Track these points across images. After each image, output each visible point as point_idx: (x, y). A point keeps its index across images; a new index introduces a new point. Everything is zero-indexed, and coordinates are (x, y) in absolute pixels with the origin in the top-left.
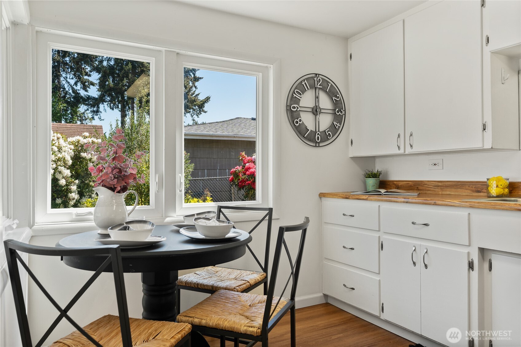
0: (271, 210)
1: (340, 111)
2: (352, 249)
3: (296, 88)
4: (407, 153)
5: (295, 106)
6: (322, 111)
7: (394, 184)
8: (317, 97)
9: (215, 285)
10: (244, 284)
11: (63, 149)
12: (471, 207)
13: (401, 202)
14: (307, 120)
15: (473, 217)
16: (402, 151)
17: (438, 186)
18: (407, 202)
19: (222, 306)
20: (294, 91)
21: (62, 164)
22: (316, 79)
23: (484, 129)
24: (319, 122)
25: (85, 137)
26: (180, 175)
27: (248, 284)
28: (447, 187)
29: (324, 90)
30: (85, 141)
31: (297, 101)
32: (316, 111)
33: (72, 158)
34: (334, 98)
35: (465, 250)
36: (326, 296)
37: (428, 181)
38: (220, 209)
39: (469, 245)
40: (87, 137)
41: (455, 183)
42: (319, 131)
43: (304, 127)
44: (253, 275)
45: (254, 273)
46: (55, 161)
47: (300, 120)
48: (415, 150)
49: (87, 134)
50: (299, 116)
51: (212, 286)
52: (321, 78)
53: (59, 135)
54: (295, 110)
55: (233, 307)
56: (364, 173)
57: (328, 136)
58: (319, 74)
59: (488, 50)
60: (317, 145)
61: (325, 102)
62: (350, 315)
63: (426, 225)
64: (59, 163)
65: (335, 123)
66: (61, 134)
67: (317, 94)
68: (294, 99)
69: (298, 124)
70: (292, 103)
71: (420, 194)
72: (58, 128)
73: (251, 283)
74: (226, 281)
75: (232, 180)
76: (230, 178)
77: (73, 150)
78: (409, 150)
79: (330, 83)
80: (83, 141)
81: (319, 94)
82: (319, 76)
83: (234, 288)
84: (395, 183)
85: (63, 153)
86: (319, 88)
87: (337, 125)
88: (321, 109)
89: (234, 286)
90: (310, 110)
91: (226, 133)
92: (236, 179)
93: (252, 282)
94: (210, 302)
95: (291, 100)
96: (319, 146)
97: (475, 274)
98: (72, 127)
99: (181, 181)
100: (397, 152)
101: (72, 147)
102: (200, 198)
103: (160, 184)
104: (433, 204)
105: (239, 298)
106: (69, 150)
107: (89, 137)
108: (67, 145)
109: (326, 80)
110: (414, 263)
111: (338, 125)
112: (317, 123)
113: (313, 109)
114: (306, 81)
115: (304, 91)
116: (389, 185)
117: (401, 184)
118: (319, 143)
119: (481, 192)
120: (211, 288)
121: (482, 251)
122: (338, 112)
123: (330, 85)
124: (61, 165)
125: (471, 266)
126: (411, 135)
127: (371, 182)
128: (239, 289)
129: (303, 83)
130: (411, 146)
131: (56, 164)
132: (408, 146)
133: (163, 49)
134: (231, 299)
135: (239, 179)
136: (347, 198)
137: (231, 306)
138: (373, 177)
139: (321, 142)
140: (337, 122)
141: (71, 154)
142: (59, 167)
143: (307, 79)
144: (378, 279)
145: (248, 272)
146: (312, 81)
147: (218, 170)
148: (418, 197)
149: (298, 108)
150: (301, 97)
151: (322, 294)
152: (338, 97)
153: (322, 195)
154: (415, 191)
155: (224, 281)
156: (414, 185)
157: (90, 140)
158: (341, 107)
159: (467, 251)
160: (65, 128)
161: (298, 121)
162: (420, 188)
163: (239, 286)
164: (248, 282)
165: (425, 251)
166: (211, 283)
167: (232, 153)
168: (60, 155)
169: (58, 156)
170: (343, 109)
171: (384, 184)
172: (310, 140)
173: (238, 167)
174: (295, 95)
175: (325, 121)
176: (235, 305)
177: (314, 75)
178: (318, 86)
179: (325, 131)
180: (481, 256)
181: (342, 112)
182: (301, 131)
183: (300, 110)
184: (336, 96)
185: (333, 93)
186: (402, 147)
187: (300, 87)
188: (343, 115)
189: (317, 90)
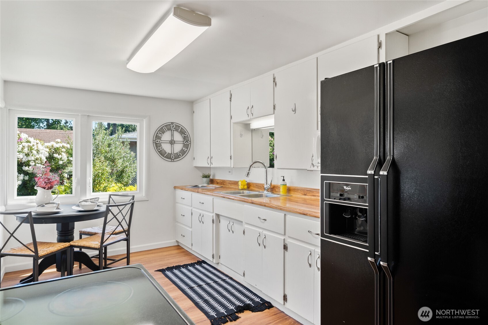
0: (133, 196)
1: (187, 141)
2: (184, 216)
3: (159, 131)
5: (158, 140)
6: (176, 142)
7: (216, 181)
8: (172, 135)
11: (41, 151)
12: (213, 195)
14: (167, 148)
17: (229, 183)
20: (157, 132)
21: (39, 162)
22: (171, 125)
23: (231, 159)
25: (57, 143)
26: (89, 178)
29: (177, 130)
30: (58, 146)
31: (160, 138)
33: (47, 158)
36: (177, 242)
37: (227, 180)
38: (110, 196)
39: (213, 212)
40: (58, 143)
42: (173, 153)
43: (163, 151)
46: (34, 160)
47: (161, 148)
48: (214, 166)
49: (59, 140)
50: (161, 146)
52: (175, 125)
53: (38, 141)
54: (158, 142)
57: (179, 155)
58: (174, 123)
59: (232, 121)
60: (172, 161)
61: (178, 137)
63: (203, 203)
64: (37, 162)
65: (183, 148)
66: (40, 140)
67: (172, 133)
68: (158, 137)
69: (160, 150)
70: (156, 139)
72: (40, 133)
77: (48, 152)
78: (211, 165)
79: (180, 127)
80: (56, 145)
84: (216, 180)
85: (40, 155)
86: (173, 130)
87: (185, 150)
90: (169, 142)
95: (156, 137)
96: (174, 161)
97: (214, 225)
98: (51, 132)
99: (90, 181)
101: (48, 150)
103: (78, 183)
106: (45, 152)
107: (60, 143)
108: (44, 148)
109: (178, 126)
110: (200, 222)
111: (186, 149)
112: (172, 149)
114: (165, 127)
115: (164, 132)
116: (214, 181)
117: (218, 181)
118: (174, 159)
122: (186, 142)
123: (180, 128)
124: (39, 163)
125: (213, 221)
126: (212, 158)
127: (205, 180)
129: (163, 128)
131: (35, 162)
133: (80, 114)
136: (182, 190)
138: (205, 177)
139: (175, 159)
141: (46, 155)
142: (37, 164)
144: (191, 230)
146: (169, 127)
149: (160, 141)
150: (162, 136)
151: (175, 240)
152: (186, 134)
153: (175, 188)
154: (220, 185)
156: (223, 182)
157: (61, 145)
158: (188, 140)
159: (212, 215)
160: (45, 133)
161: (160, 148)
162: (224, 184)
165: (203, 215)
168: (38, 156)
169: (36, 156)
170: (189, 140)
171: (212, 181)
172: (168, 158)
174: (158, 135)
175: (178, 148)
177: (171, 123)
178: (173, 129)
179: (177, 153)
180: (217, 217)
181: (188, 142)
182: (162, 153)
183: (161, 143)
184: (184, 134)
185: (182, 132)
186: (209, 164)
187: (162, 130)
188: (189, 144)
189: (173, 131)
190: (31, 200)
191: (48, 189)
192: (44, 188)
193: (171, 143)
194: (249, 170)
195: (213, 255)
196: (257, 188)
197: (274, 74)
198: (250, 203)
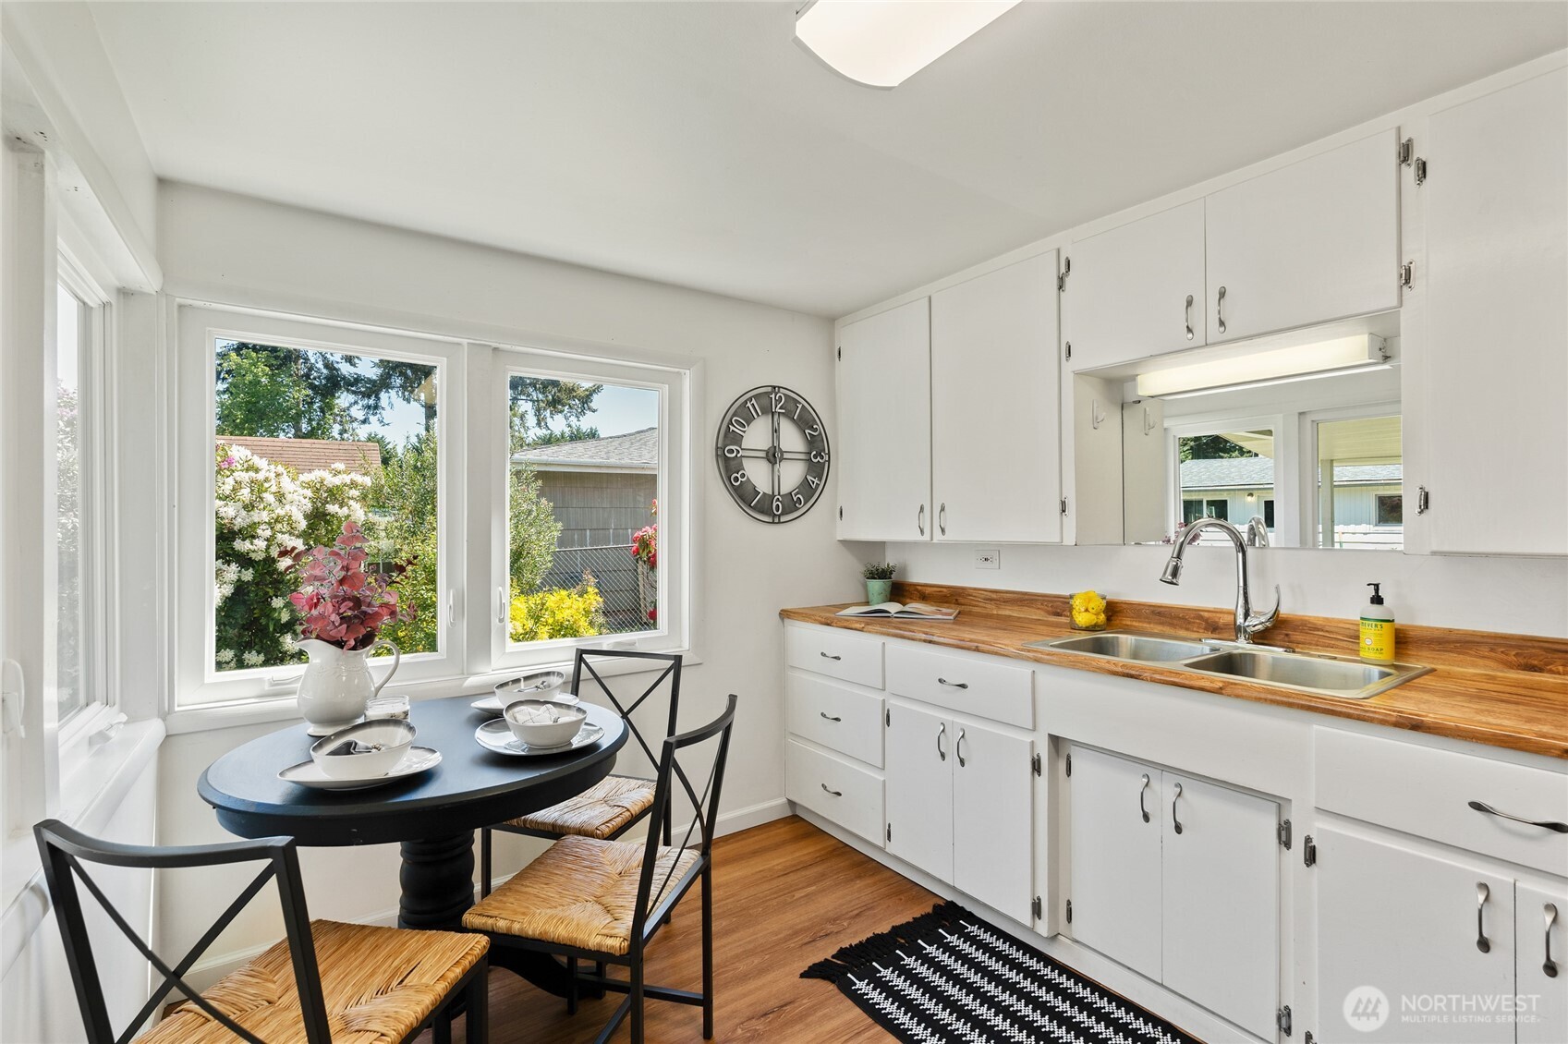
0: (678, 659)
1: (819, 455)
2: (837, 719)
3: (734, 415)
4: (935, 541)
5: (733, 448)
6: (786, 456)
7: (917, 590)
8: (776, 431)
9: (559, 822)
10: (618, 816)
11: (289, 497)
12: (1037, 660)
13: (920, 640)
14: (757, 474)
15: (1041, 678)
16: (926, 537)
17: (991, 600)
18: (930, 642)
19: (563, 879)
20: (731, 420)
21: (286, 528)
22: (773, 396)
23: (1064, 511)
24: (779, 477)
25: (337, 473)
26: (500, 588)
27: (627, 814)
28: (1006, 601)
29: (789, 415)
30: (337, 481)
31: (737, 439)
32: (773, 456)
33: (307, 516)
34: (807, 431)
35: (1028, 738)
36: (792, 804)
37: (975, 589)
38: (581, 655)
39: (1034, 729)
40: (339, 473)
41: (1020, 596)
42: (779, 494)
43: (750, 488)
44: (641, 789)
45: (643, 786)
46: (269, 524)
47: (743, 476)
48: (951, 536)
49: (340, 466)
50: (740, 468)
51: (554, 825)
52: (784, 394)
53: (280, 469)
54: (734, 455)
55: (585, 882)
56: (863, 569)
57: (796, 503)
58: (779, 387)
59: (1070, 367)
60: (776, 520)
61: (791, 439)
62: (834, 842)
63: (963, 686)
64: (279, 526)
65: (809, 478)
66: (287, 465)
67: (776, 424)
68: (731, 436)
69: (739, 483)
70: (729, 442)
71: (959, 613)
73: (634, 813)
74: (584, 808)
75: (637, 552)
76: (634, 548)
77: (310, 499)
78: (938, 537)
79: (800, 403)
80: (332, 481)
81: (779, 424)
82: (779, 391)
83: (597, 829)
84: (919, 588)
85: (287, 507)
86: (779, 413)
87: (813, 482)
88: (782, 452)
89: (597, 823)
90: (763, 454)
91: (626, 461)
92: (644, 550)
93: (636, 809)
94: (539, 871)
95: (725, 436)
96: (779, 522)
97: (1042, 781)
98: (314, 446)
99: (503, 601)
100: (917, 537)
101: (309, 493)
102: (575, 587)
103: (457, 609)
104: (974, 650)
105: (601, 855)
106: (302, 498)
107: (345, 472)
108: (297, 489)
109: (794, 399)
110: (943, 756)
111: (816, 481)
112: (775, 480)
113: (767, 452)
114: (753, 401)
115: (750, 420)
116: (908, 591)
117: (929, 590)
118: (779, 516)
119: (1061, 615)
120: (551, 828)
121: (1055, 741)
122: (815, 457)
123: (800, 406)
124: (284, 530)
125: (1036, 766)
126: (943, 509)
127: (877, 586)
128: (607, 830)
129: (749, 404)
130: (943, 530)
131: (272, 528)
132: (937, 531)
133: (465, 341)
134: (584, 859)
135: (650, 552)
136: (828, 625)
137: (581, 877)
138: (880, 578)
139: (784, 513)
140: (814, 475)
141: (305, 507)
142: (279, 536)
143: (755, 397)
144: (882, 779)
145: (633, 782)
146: (765, 401)
147: (611, 531)
148: (954, 623)
149: (738, 452)
150: (744, 432)
151: (783, 800)
152: (816, 430)
153: (785, 614)
154: (953, 606)
155: (580, 810)
156: (952, 595)
157: (347, 479)
158: (821, 448)
159: (1029, 740)
161: (739, 476)
162: (961, 600)
163: (607, 822)
164: (628, 810)
165: (961, 734)
166: (553, 816)
167: (638, 497)
168: (280, 512)
169: (276, 512)
170: (824, 451)
171: (899, 591)
172: (762, 512)
173: (647, 528)
174: (732, 428)
175: (791, 475)
176: (590, 875)
177: (770, 389)
178: (778, 410)
179: (791, 493)
180: (1053, 750)
181: (822, 458)
182: (744, 495)
183: (742, 456)
184: (811, 428)
185: (806, 422)
186: (927, 531)
187: (742, 413)
188: (824, 463)
189: (776, 417)
190: (274, 683)
191: (354, 648)
192: (339, 644)
193: (772, 458)
194: (1179, 557)
195: (1034, 904)
196: (1162, 624)
197: (1399, 129)
198: (1383, 722)
